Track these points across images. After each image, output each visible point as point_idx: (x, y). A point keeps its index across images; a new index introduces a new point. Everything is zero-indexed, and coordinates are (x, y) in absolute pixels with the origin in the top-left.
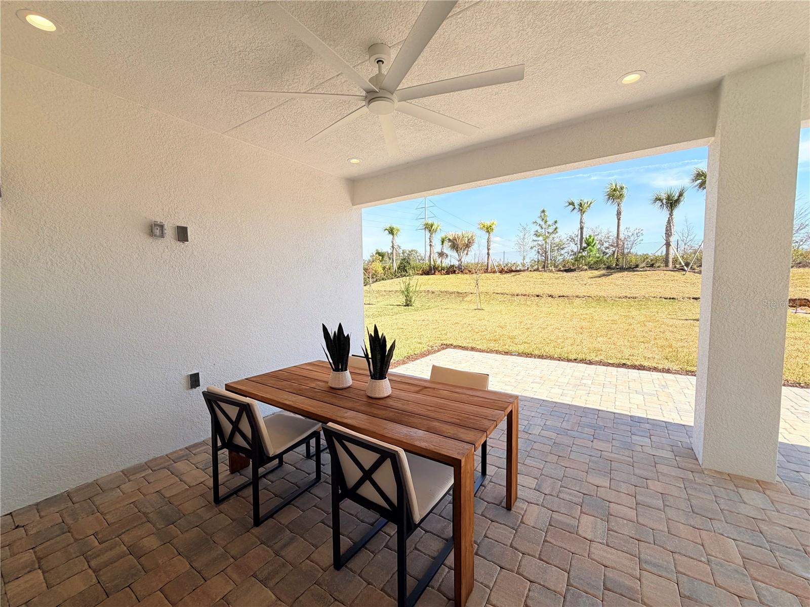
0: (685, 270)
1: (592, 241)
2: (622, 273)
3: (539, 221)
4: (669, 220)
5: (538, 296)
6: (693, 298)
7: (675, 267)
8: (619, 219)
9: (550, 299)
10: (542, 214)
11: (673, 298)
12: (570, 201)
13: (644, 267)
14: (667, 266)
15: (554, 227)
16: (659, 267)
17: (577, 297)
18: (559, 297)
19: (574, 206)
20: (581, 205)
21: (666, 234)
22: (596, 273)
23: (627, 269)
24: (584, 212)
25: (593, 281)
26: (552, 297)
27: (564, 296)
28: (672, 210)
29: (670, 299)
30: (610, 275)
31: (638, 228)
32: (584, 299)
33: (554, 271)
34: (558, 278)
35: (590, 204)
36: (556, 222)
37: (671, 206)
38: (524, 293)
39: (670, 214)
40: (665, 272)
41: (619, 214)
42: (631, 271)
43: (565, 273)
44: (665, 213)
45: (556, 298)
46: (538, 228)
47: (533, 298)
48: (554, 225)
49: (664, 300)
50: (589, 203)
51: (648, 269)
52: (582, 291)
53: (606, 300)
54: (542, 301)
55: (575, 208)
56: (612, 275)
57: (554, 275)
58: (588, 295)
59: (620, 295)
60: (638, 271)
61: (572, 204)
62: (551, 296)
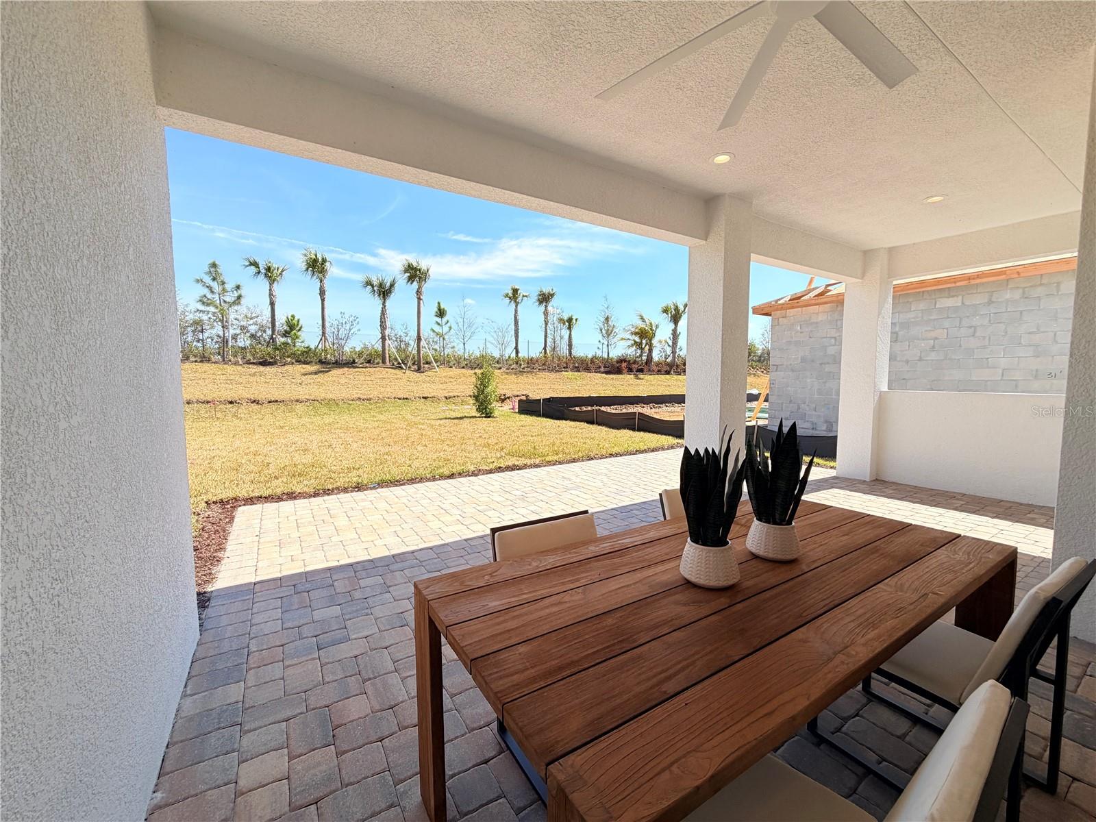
0: (402, 368)
1: (296, 323)
2: (341, 370)
3: (208, 280)
4: (382, 311)
5: (231, 402)
6: (423, 398)
7: (393, 364)
8: (323, 300)
9: (255, 406)
10: (212, 270)
11: (406, 399)
12: (252, 260)
13: (363, 363)
14: (384, 362)
15: (236, 294)
16: (378, 363)
17: (297, 401)
18: (270, 402)
19: (259, 268)
20: (268, 269)
21: (381, 325)
22: (309, 368)
23: (344, 364)
24: (274, 281)
25: (309, 379)
26: (258, 403)
27: (277, 401)
28: (385, 300)
29: (404, 399)
30: (328, 371)
31: (353, 315)
32: (308, 404)
33: (241, 363)
34: (254, 375)
35: (282, 271)
36: (238, 287)
37: (384, 297)
38: (202, 398)
39: (383, 304)
40: (386, 369)
41: (322, 293)
42: (350, 368)
43: (262, 368)
44: (377, 302)
45: (264, 405)
46: (206, 291)
47: (222, 406)
48: (235, 292)
49: (399, 401)
50: (280, 271)
51: (368, 365)
52: (301, 393)
53: (337, 404)
54: (243, 411)
55: (259, 272)
56: (330, 371)
57: (244, 370)
58: (312, 398)
59: (353, 397)
60: (358, 367)
61: (255, 264)
62: (255, 401)
